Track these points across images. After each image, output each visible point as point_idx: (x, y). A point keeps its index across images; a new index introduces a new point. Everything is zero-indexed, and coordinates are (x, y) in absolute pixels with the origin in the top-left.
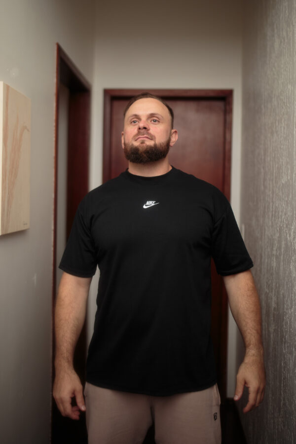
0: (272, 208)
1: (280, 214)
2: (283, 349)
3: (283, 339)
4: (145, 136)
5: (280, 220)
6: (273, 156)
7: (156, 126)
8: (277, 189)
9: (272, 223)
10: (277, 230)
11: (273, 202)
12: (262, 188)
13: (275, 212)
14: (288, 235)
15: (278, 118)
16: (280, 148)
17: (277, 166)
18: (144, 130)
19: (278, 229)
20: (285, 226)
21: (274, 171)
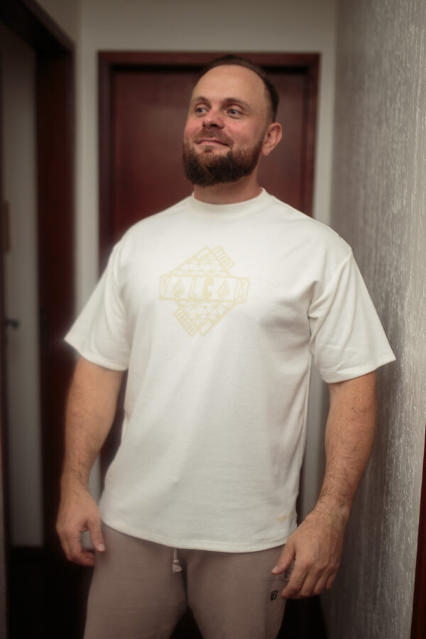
0: (376, 258)
1: (388, 268)
2: (384, 504)
3: (385, 487)
4: (214, 138)
5: (387, 279)
6: (380, 164)
7: (236, 121)
8: (384, 225)
9: (374, 284)
10: (382, 298)
11: (377, 248)
12: (361, 223)
13: (380, 265)
14: (399, 308)
15: (389, 93)
16: (392, 149)
17: (385, 182)
18: (213, 128)
19: (384, 295)
20: (394, 291)
21: (381, 192)
